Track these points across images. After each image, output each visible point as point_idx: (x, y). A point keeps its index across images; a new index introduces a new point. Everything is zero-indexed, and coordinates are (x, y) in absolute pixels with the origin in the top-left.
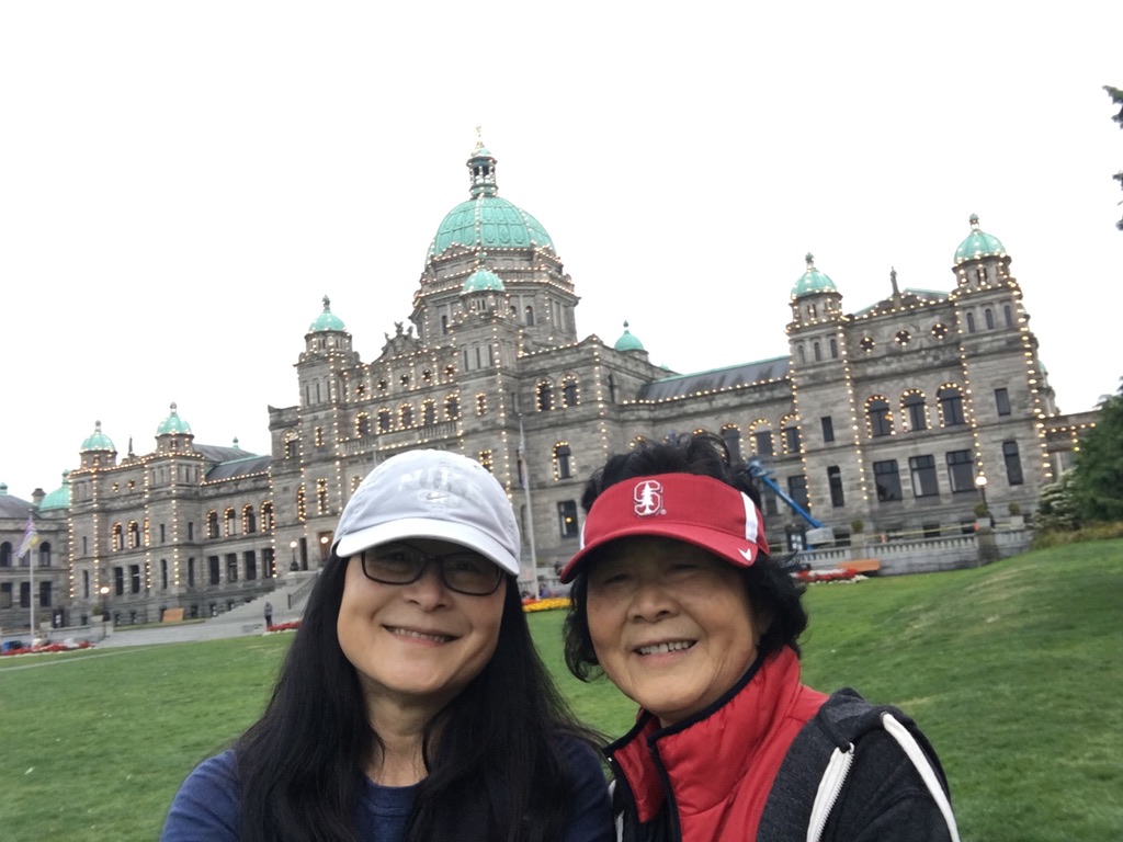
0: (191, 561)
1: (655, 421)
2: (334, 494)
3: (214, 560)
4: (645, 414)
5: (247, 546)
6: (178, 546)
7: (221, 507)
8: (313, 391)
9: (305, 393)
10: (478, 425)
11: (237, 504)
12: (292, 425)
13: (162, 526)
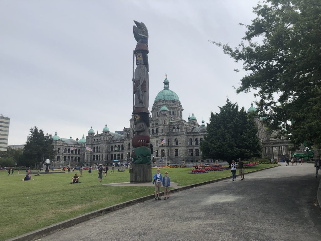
0: (108, 155)
1: (194, 136)
3: (112, 155)
4: (192, 134)
5: (118, 153)
6: (106, 152)
7: (114, 145)
8: (132, 126)
10: (161, 135)
11: (117, 145)
12: (128, 131)
13: (103, 148)
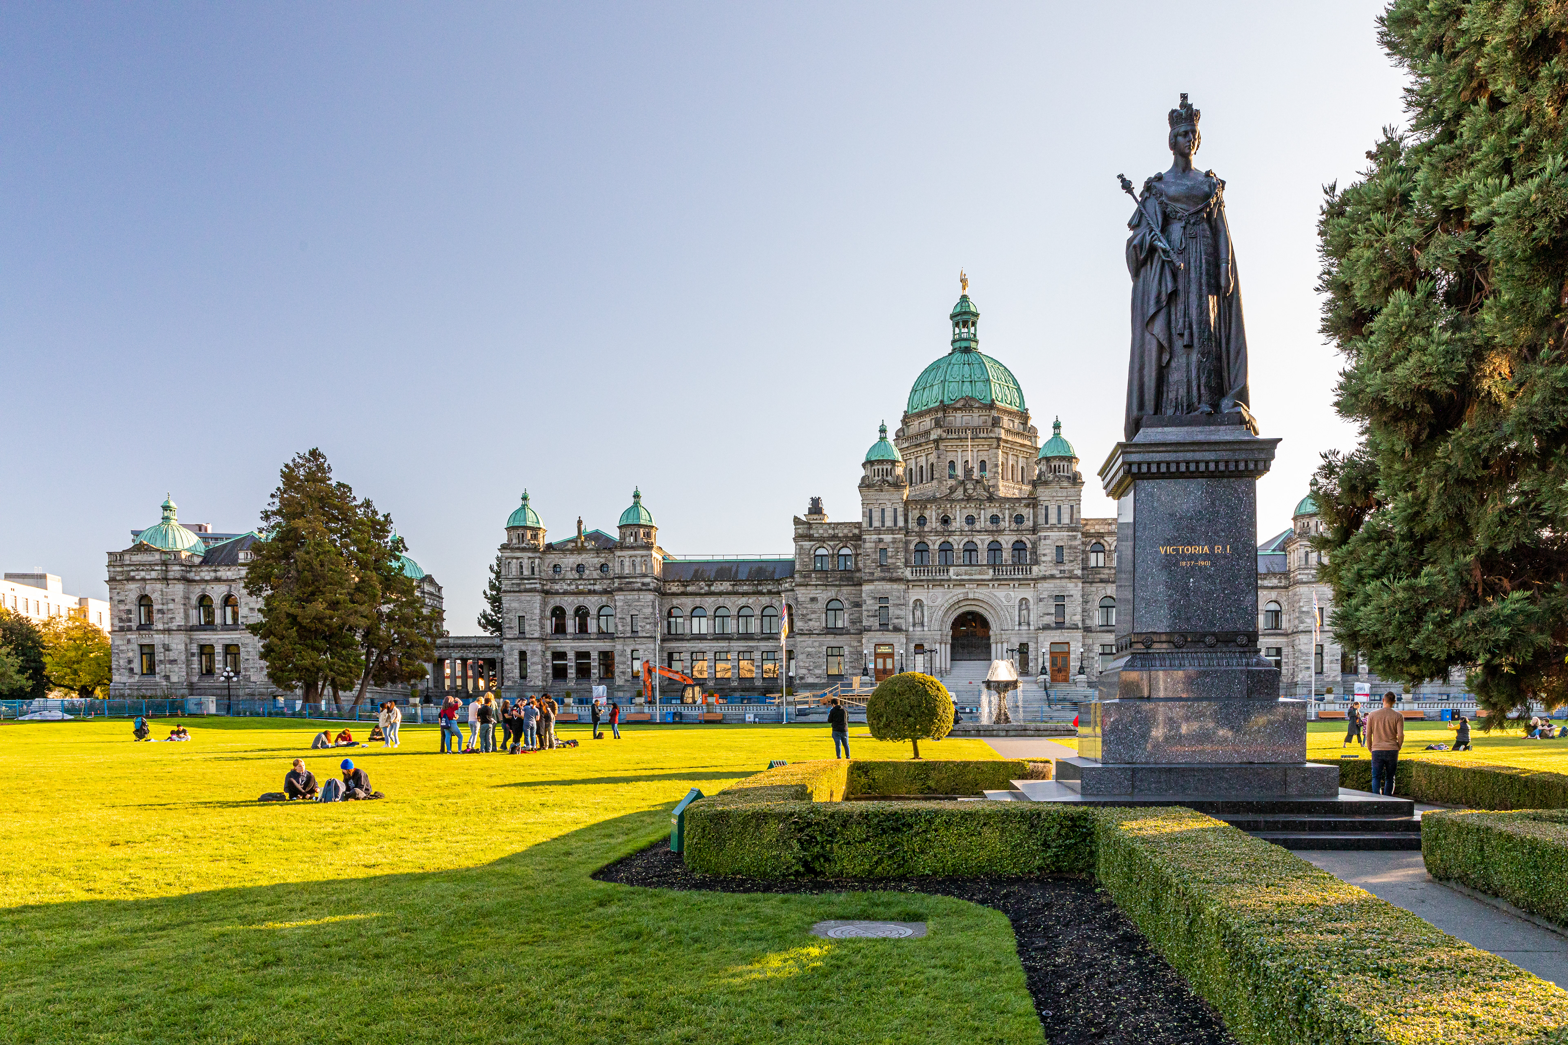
2: (898, 612)
7: (688, 606)
8: (876, 516)
9: (869, 515)
10: (1056, 572)
11: (710, 604)
12: (822, 540)
